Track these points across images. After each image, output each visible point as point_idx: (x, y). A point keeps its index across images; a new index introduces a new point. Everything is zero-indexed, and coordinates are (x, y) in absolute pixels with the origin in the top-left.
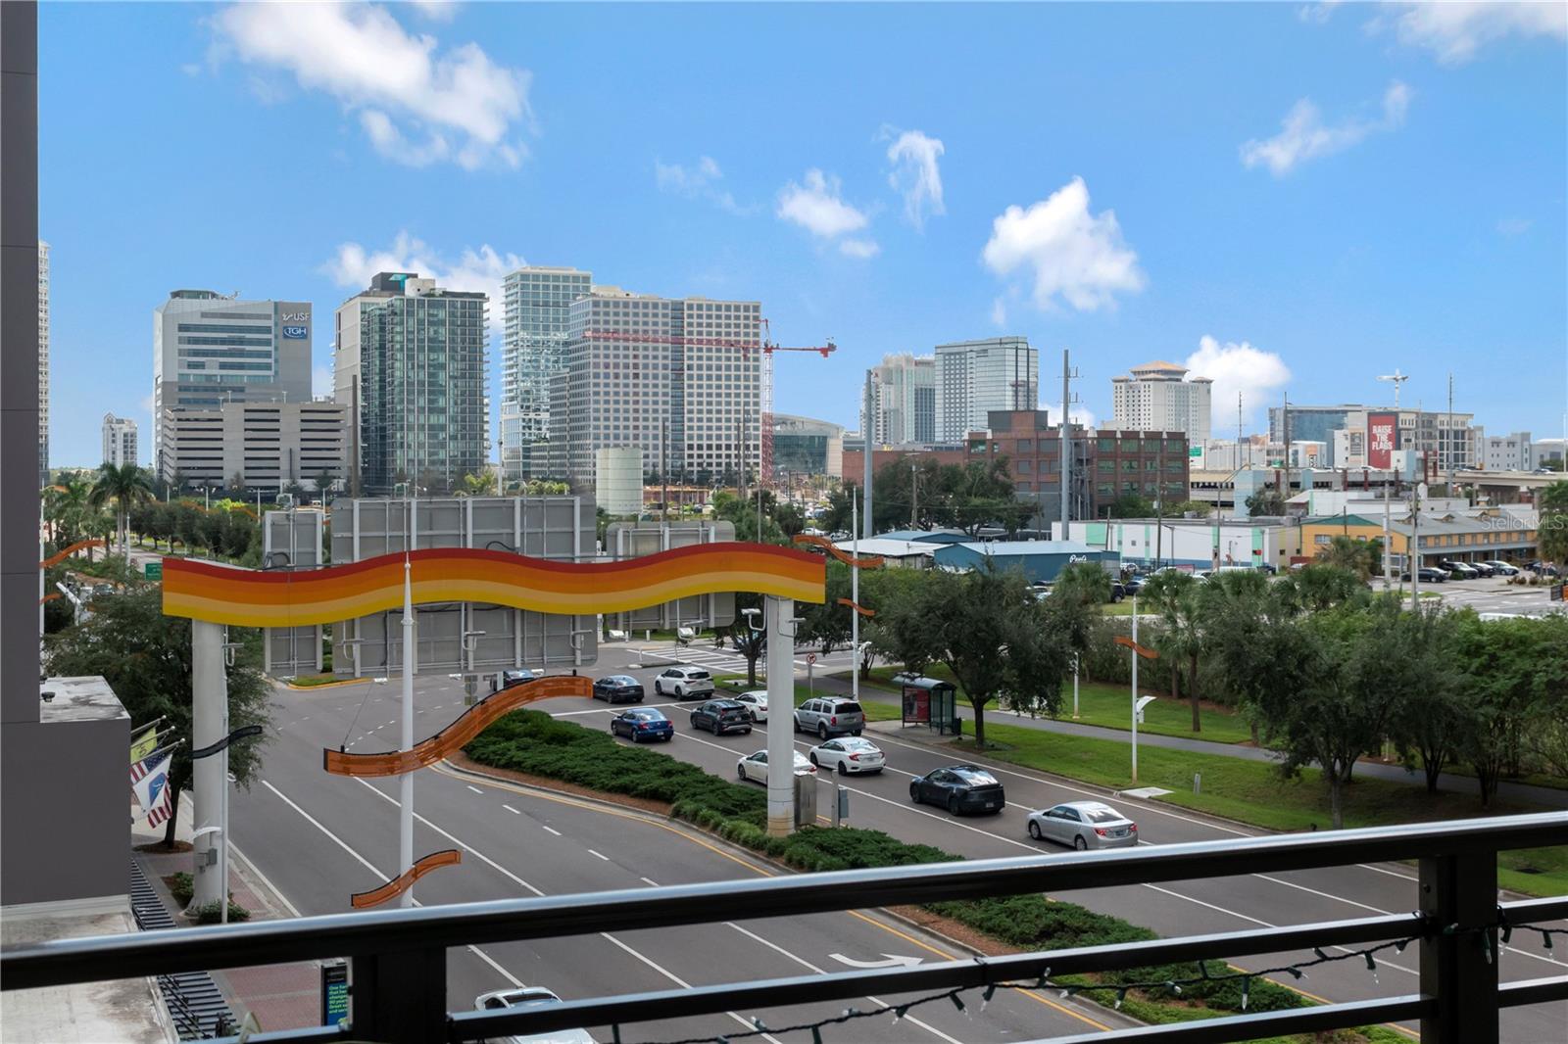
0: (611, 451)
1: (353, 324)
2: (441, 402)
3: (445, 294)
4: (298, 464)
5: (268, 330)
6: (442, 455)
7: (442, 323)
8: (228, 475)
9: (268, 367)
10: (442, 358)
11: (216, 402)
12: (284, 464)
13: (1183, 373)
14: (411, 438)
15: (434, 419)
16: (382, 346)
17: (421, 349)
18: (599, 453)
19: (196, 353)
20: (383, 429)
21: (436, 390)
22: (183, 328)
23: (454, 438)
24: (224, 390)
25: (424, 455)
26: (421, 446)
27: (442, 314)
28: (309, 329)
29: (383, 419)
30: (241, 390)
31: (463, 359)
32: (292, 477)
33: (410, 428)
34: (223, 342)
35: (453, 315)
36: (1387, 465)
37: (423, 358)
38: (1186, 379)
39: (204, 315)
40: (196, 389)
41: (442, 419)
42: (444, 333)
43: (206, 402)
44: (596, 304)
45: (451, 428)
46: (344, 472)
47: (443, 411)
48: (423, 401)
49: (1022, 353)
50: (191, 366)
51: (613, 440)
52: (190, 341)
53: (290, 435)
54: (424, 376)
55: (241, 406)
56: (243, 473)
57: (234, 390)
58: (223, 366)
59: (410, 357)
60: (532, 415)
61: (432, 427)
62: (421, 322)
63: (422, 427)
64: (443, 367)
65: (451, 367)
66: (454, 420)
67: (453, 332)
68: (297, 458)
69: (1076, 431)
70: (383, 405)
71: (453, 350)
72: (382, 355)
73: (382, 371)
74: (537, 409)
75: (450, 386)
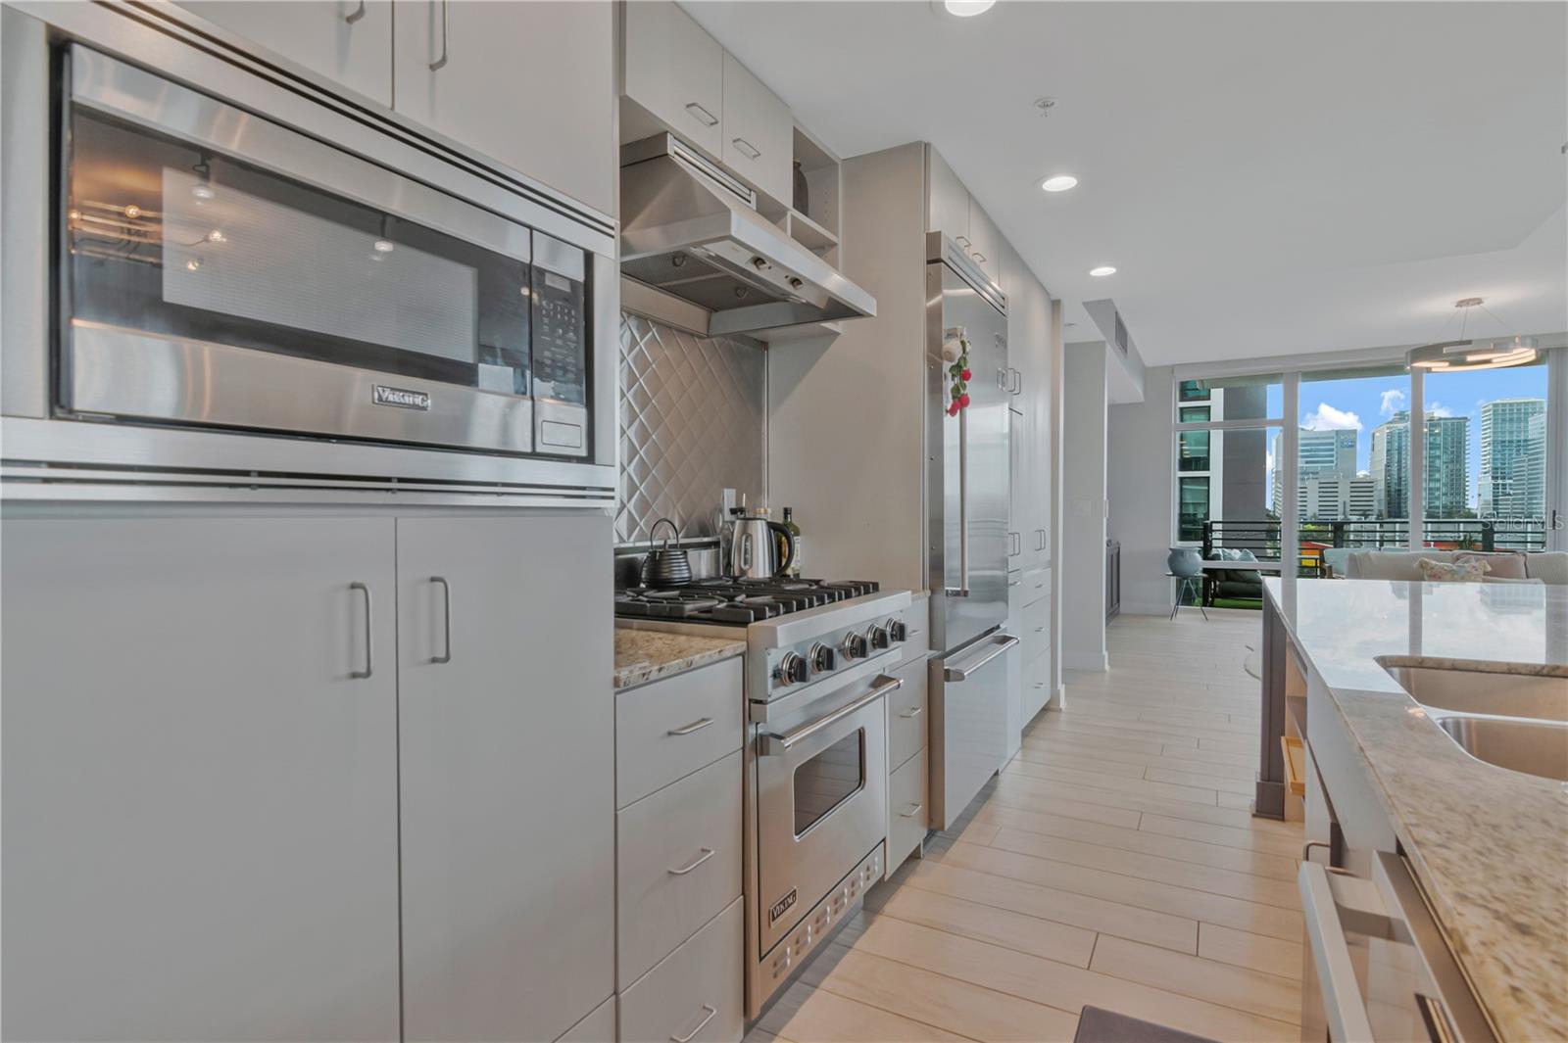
1: (1382, 438)
2: (1437, 476)
3: (1440, 419)
4: (1348, 508)
5: (1332, 444)
6: (1437, 503)
7: (1438, 434)
8: (1309, 513)
9: (1332, 462)
10: (1438, 453)
12: (1340, 508)
15: (1432, 485)
16: (1399, 449)
20: (1400, 490)
21: (1434, 470)
23: (1445, 495)
24: (1308, 474)
27: (1438, 430)
28: (1355, 442)
29: (1399, 484)
30: (1317, 473)
31: (1453, 452)
32: (1344, 513)
35: (1445, 430)
41: (1437, 485)
42: (1439, 440)
45: (1444, 490)
46: (1376, 512)
47: (1438, 480)
53: (1344, 495)
54: (1426, 463)
55: (1317, 481)
56: (1317, 513)
57: (1313, 473)
58: (1307, 462)
60: (1500, 481)
61: (1430, 489)
63: (1424, 489)
64: (1439, 457)
65: (1444, 458)
66: (1445, 485)
67: (1445, 439)
68: (1348, 506)
70: (1400, 478)
71: (1445, 448)
72: (1400, 453)
73: (1399, 461)
74: (1503, 478)
75: (1443, 467)
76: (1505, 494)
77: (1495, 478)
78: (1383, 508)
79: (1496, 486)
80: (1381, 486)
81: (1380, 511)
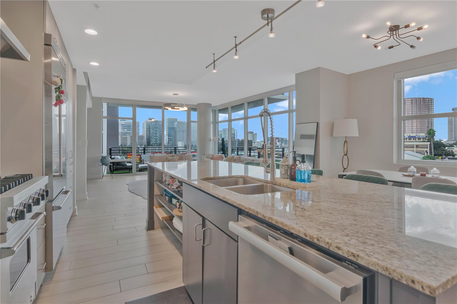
0: (180, 142)
1: (145, 124)
2: (157, 135)
6: (157, 142)
7: (157, 125)
8: (128, 145)
11: (126, 135)
13: (253, 132)
14: (153, 140)
15: (156, 138)
16: (149, 128)
17: (154, 128)
18: (178, 142)
19: (123, 128)
20: (149, 139)
21: (156, 134)
22: (122, 125)
23: (159, 140)
24: (127, 133)
25: (155, 142)
26: (154, 141)
27: (157, 124)
30: (130, 133)
33: (153, 139)
34: (127, 127)
36: (277, 144)
37: (155, 129)
38: (254, 133)
39: (125, 123)
40: (124, 133)
43: (125, 135)
44: (178, 122)
45: (158, 139)
46: (144, 145)
47: (157, 136)
48: (155, 135)
49: (233, 130)
50: (123, 130)
51: (181, 141)
52: (123, 127)
54: (155, 132)
55: (130, 136)
56: (130, 145)
58: (127, 130)
59: (153, 129)
60: (169, 137)
61: (156, 139)
62: (154, 125)
63: (154, 139)
64: (157, 131)
69: (239, 140)
70: (149, 136)
72: (149, 129)
73: (149, 131)
74: (170, 136)
75: (158, 133)
76: (170, 140)
77: (168, 136)
78: (146, 144)
79: (169, 138)
80: (145, 138)
81: (145, 144)
